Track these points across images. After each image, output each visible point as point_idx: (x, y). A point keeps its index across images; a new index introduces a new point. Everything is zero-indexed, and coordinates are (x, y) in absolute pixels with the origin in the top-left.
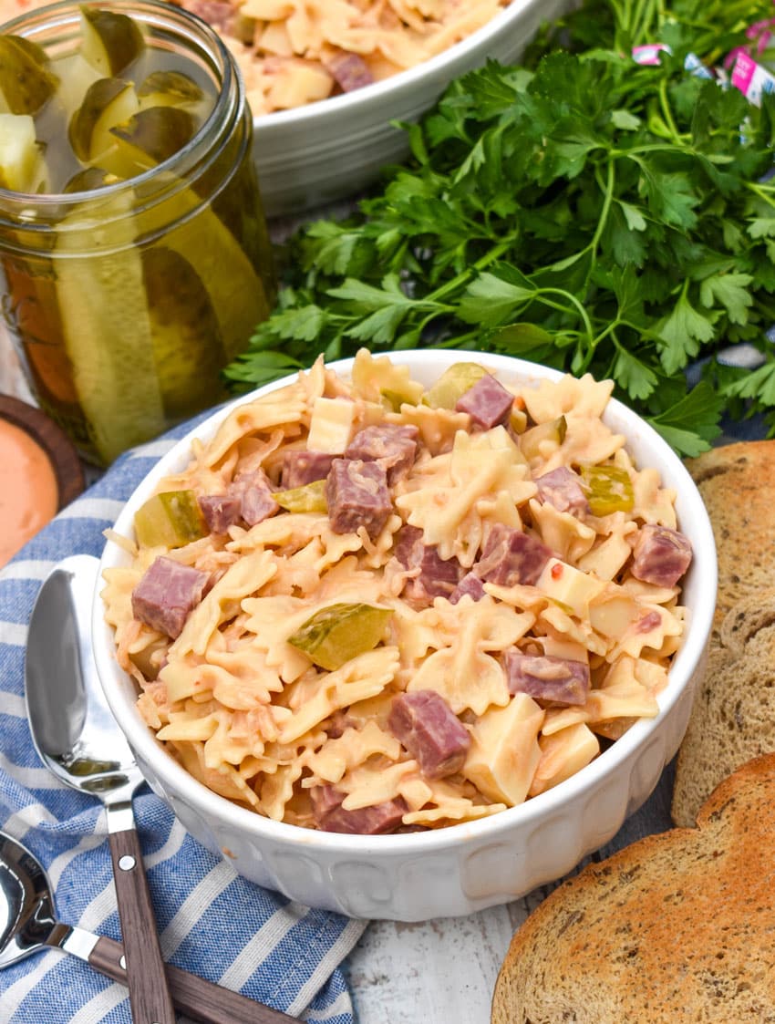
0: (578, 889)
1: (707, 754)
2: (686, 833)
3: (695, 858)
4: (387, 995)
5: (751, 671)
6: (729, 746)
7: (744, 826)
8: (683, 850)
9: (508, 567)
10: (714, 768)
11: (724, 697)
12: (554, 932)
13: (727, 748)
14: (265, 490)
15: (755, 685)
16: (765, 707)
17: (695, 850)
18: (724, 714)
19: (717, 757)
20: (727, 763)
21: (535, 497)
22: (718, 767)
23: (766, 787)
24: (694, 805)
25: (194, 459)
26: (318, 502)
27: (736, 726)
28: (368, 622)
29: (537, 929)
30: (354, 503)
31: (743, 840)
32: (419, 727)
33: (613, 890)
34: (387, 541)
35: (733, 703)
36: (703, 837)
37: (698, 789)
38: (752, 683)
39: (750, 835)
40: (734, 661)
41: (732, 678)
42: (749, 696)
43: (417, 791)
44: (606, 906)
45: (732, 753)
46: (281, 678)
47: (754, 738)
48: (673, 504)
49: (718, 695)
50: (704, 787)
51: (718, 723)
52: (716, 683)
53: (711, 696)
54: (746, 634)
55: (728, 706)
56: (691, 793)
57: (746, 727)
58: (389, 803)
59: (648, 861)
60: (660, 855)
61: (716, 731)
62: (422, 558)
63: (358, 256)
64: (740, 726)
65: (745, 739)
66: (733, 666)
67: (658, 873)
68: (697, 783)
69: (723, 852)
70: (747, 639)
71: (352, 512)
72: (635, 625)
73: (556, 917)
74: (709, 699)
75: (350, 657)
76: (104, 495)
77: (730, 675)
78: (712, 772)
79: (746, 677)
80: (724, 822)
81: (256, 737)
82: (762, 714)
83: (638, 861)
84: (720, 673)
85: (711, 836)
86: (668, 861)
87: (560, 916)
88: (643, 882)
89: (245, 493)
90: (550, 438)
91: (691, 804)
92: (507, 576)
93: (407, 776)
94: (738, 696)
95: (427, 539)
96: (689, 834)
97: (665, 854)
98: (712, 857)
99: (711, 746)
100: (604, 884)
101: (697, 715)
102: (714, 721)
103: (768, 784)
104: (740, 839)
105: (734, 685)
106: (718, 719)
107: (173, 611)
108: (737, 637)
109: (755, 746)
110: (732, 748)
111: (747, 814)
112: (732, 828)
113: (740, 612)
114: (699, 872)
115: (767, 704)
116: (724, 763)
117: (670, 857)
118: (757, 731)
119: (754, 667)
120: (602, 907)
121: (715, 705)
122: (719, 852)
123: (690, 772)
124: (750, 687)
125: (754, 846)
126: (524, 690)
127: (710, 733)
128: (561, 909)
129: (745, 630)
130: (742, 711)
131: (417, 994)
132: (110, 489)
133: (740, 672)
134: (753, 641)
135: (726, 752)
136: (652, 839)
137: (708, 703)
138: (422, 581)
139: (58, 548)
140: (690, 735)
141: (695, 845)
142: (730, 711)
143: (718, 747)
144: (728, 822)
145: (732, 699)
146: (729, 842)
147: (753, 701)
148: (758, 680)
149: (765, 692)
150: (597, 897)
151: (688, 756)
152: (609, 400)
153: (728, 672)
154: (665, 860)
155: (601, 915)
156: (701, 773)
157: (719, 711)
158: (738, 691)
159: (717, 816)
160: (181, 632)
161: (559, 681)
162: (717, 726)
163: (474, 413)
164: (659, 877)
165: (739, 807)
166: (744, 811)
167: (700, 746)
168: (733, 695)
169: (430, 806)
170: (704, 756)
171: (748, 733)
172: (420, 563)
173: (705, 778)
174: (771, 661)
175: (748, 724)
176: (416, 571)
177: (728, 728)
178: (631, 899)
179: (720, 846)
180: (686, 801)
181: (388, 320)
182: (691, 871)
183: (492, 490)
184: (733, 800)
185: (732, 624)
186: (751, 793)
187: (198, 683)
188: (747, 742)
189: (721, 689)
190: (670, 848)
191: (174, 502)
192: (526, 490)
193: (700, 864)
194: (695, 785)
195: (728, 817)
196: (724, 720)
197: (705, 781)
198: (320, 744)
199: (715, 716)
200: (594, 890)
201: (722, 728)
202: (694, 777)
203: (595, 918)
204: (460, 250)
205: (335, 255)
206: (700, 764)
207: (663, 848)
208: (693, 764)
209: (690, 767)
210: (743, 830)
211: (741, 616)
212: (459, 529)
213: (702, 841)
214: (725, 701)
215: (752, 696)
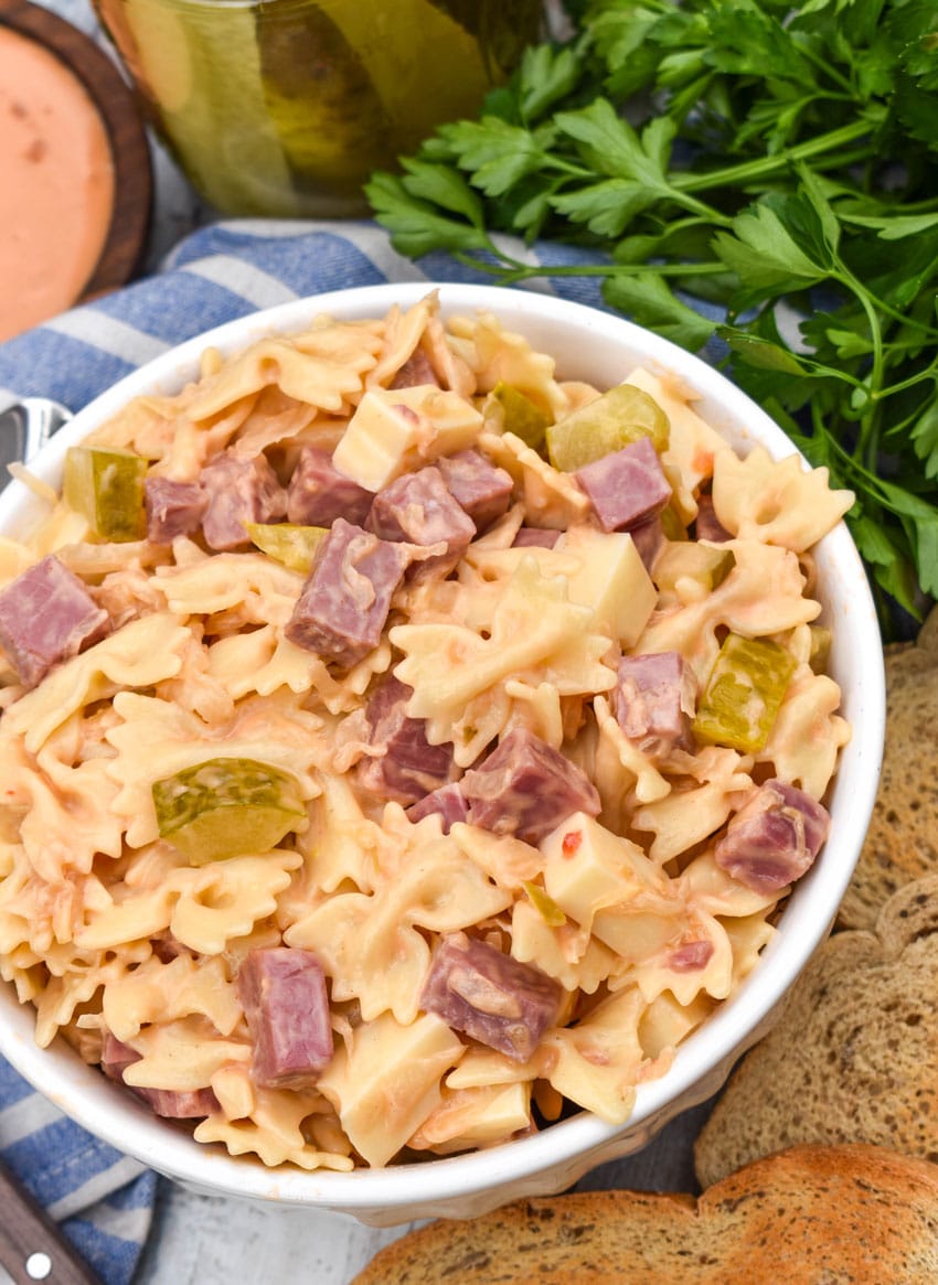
0: (498, 1221)
1: (780, 1084)
2: (676, 1211)
3: (675, 1251)
4: (212, 1224)
5: (896, 990)
6: (816, 1087)
7: (763, 1237)
8: (663, 1232)
9: (501, 809)
10: (781, 1107)
11: (842, 1011)
12: (439, 1267)
13: (811, 1088)
14: (245, 503)
15: (892, 1014)
16: (890, 1052)
17: (677, 1239)
18: (830, 1034)
19: (791, 1093)
20: (801, 1109)
21: (605, 694)
22: (787, 1107)
23: (817, 1196)
24: (731, 1148)
25: (197, 379)
26: (305, 560)
27: (838, 1062)
28: (260, 821)
29: (418, 1253)
30: (321, 619)
31: (751, 1256)
32: (266, 1012)
33: (544, 1243)
34: (358, 683)
35: (849, 1024)
36: (698, 1227)
37: (746, 1126)
38: (888, 1009)
39: (765, 1253)
40: (881, 963)
41: (865, 987)
42: (876, 1025)
43: (236, 1094)
44: (526, 1263)
45: (816, 1098)
46: (124, 834)
47: (855, 1092)
48: (840, 750)
49: (835, 1004)
50: (756, 1127)
51: (817, 1043)
52: (840, 983)
53: (825, 999)
54: (916, 930)
55: (840, 1027)
56: (734, 1128)
57: (852, 1070)
58: (190, 1095)
59: (608, 1225)
60: (628, 1223)
61: (808, 1056)
62: (395, 733)
63: (638, 63)
64: (844, 1064)
65: (842, 1087)
66: (875, 970)
67: (617, 1249)
68: (749, 1117)
69: (712, 1262)
70: (914, 938)
71: (315, 629)
72: (668, 952)
73: (449, 1248)
74: (819, 1002)
75: (222, 856)
76: (124, 316)
77: (864, 981)
78: (775, 1112)
79: (884, 996)
80: (736, 1218)
81: (43, 924)
82: (882, 1062)
83: (594, 1219)
84: (853, 970)
85: (710, 1230)
86: (637, 1237)
87: (456, 1248)
88: (586, 1251)
89: (219, 492)
90: (696, 577)
91: (728, 1144)
92: (499, 819)
93: (229, 1064)
94: (861, 1018)
95: (412, 708)
96: (682, 1213)
97: (635, 1225)
98: (698, 1261)
99: (792, 1073)
100: (535, 1230)
101: (791, 1021)
102: (811, 1039)
103: (821, 1193)
104: (748, 1253)
105: (863, 1000)
106: (818, 1038)
107: (31, 657)
108: (899, 928)
109: (851, 1103)
110: (818, 1092)
111: (774, 1221)
112: (744, 1232)
113: (923, 892)
114: (671, 1271)
115: (896, 1050)
116: (797, 1107)
117: (641, 1234)
118: (863, 1083)
119: (904, 985)
120: (519, 1262)
121: (823, 1016)
122: (710, 1258)
123: (745, 1098)
124: (883, 1014)
125: (762, 1272)
126: (441, 1013)
127: (797, 1055)
128: (462, 1240)
129: (917, 923)
130: (855, 1045)
131: (251, 1242)
132: (137, 309)
133: (881, 984)
134: (920, 945)
135: (808, 1093)
136: (627, 1198)
137: (816, 1009)
138: (384, 767)
139: (30, 376)
140: (768, 1046)
141: (681, 1233)
142: (840, 1037)
143: (800, 1081)
144: (742, 1221)
145: (852, 1019)
146: (731, 1249)
147: (877, 1038)
148: (900, 1009)
149: (900, 1029)
150: (517, 1244)
151: (752, 1075)
152: (835, 525)
153: (862, 975)
154: (632, 1234)
155: (513, 1272)
156: (761, 1107)
157: (825, 1028)
158: (864, 1011)
159: (732, 1206)
160: (37, 686)
161: (497, 1020)
162: (812, 1049)
163: (595, 501)
164: (615, 1253)
165: (767, 1207)
166: (770, 1215)
167: (775, 1067)
168: (856, 1012)
169: (245, 1123)
170: (774, 1084)
171: (849, 1079)
172: (389, 739)
173: (763, 1116)
174: (932, 988)
175: (856, 1067)
176: (379, 750)
177: (825, 1059)
178: (564, 1267)
179: (715, 1250)
180: (722, 1136)
181: (625, 201)
182: (660, 1267)
183: (541, 666)
184: (761, 1195)
185: (903, 906)
186: (792, 1194)
187: (11, 793)
188: (843, 1094)
189: (842, 997)
190: (646, 1221)
191: (109, 472)
192: (597, 678)
193: (677, 1263)
194: (745, 1120)
195: (745, 1214)
196: (827, 1043)
197: (761, 1120)
198: (137, 960)
199: (817, 1032)
200: (517, 1232)
201: (817, 1053)
202: (748, 1108)
203: (501, 1273)
204: (786, 117)
205: (616, 33)
206: (765, 1093)
207: (636, 1216)
208: (754, 1090)
209: (748, 1092)
210: (759, 1242)
211: (922, 899)
212: (469, 707)
213: (694, 1232)
214: (840, 1017)
215: (880, 1027)
